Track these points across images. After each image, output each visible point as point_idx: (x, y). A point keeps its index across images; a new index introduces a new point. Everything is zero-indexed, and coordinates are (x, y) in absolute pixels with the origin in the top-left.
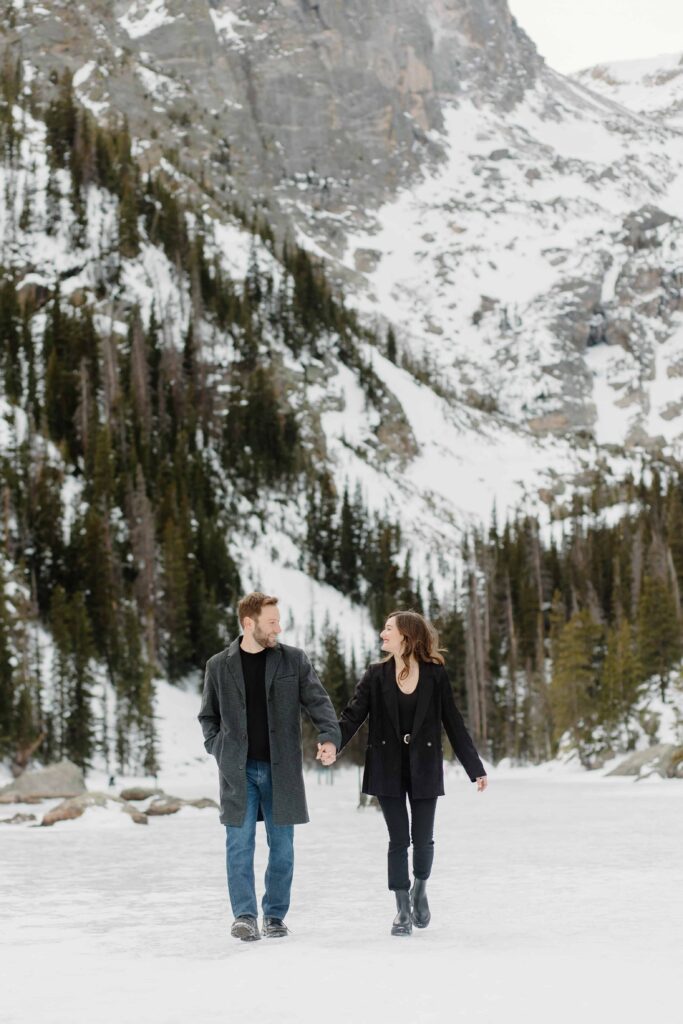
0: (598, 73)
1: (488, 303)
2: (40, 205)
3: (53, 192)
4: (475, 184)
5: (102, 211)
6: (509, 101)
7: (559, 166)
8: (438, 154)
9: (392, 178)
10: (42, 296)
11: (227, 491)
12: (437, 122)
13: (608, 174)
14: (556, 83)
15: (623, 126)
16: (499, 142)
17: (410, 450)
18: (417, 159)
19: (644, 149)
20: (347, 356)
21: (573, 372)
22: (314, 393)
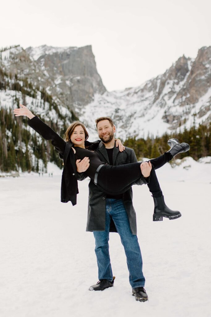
0: (115, 91)
2: (39, 104)
3: (41, 103)
4: (98, 104)
5: (47, 105)
6: (102, 94)
7: (108, 102)
8: (93, 100)
9: (87, 103)
10: (39, 116)
12: (93, 96)
13: (114, 103)
14: (108, 92)
15: (116, 98)
16: (101, 99)
18: (91, 101)
19: (118, 101)
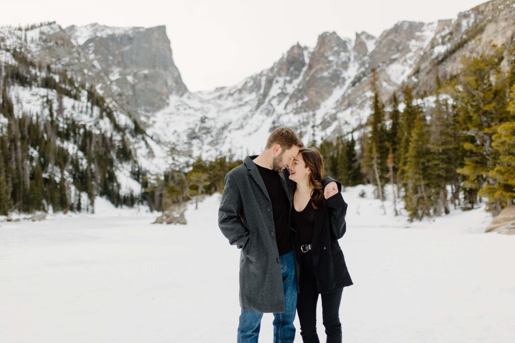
0: (200, 92)
1: (175, 131)
2: (84, 109)
3: (87, 107)
4: (175, 110)
5: (96, 110)
6: (182, 95)
7: (190, 108)
8: (168, 104)
9: (159, 108)
10: (84, 126)
11: (116, 162)
12: (168, 98)
13: (198, 110)
14: (190, 93)
15: (202, 101)
16: (179, 103)
17: (153, 156)
18: (164, 105)
19: (205, 106)
20: (143, 139)
21: (190, 144)
22: (136, 146)
